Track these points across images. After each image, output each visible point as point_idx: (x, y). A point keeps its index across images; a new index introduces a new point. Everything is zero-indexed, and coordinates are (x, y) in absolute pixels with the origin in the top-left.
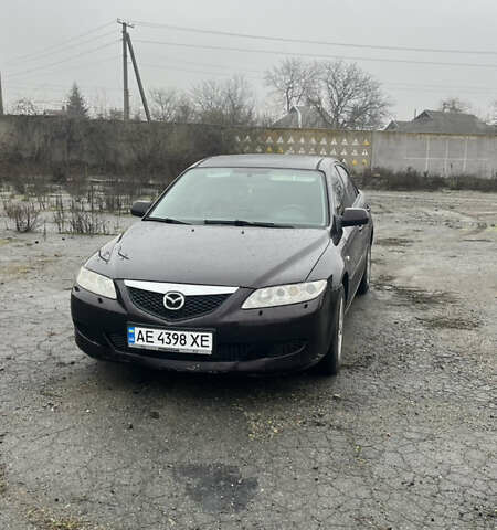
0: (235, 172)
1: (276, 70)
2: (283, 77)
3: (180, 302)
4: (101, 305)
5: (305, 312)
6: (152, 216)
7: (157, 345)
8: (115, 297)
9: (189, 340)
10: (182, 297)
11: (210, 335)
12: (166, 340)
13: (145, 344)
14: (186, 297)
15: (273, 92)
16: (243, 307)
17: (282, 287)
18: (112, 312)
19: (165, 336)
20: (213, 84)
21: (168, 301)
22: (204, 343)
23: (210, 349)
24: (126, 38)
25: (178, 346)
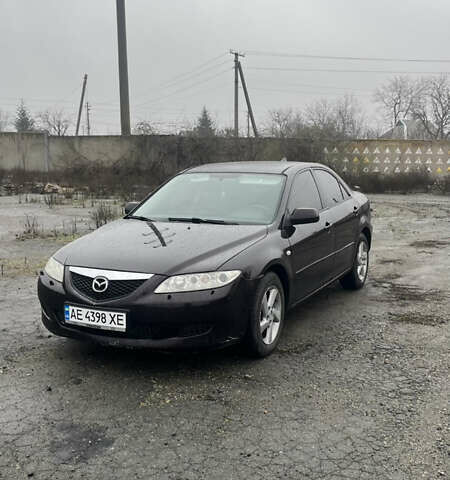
0: (211, 177)
1: (384, 88)
2: (390, 94)
3: (104, 286)
4: (51, 287)
5: (211, 298)
6: (134, 215)
7: (85, 321)
8: (61, 281)
9: (109, 319)
10: (106, 282)
11: (124, 315)
12: (92, 318)
13: (77, 320)
14: (110, 281)
15: (381, 108)
16: (156, 291)
17: (196, 276)
18: (57, 293)
19: (90, 314)
20: (325, 102)
21: (96, 284)
22: (120, 322)
23: (124, 327)
24: (238, 66)
25: (100, 324)
